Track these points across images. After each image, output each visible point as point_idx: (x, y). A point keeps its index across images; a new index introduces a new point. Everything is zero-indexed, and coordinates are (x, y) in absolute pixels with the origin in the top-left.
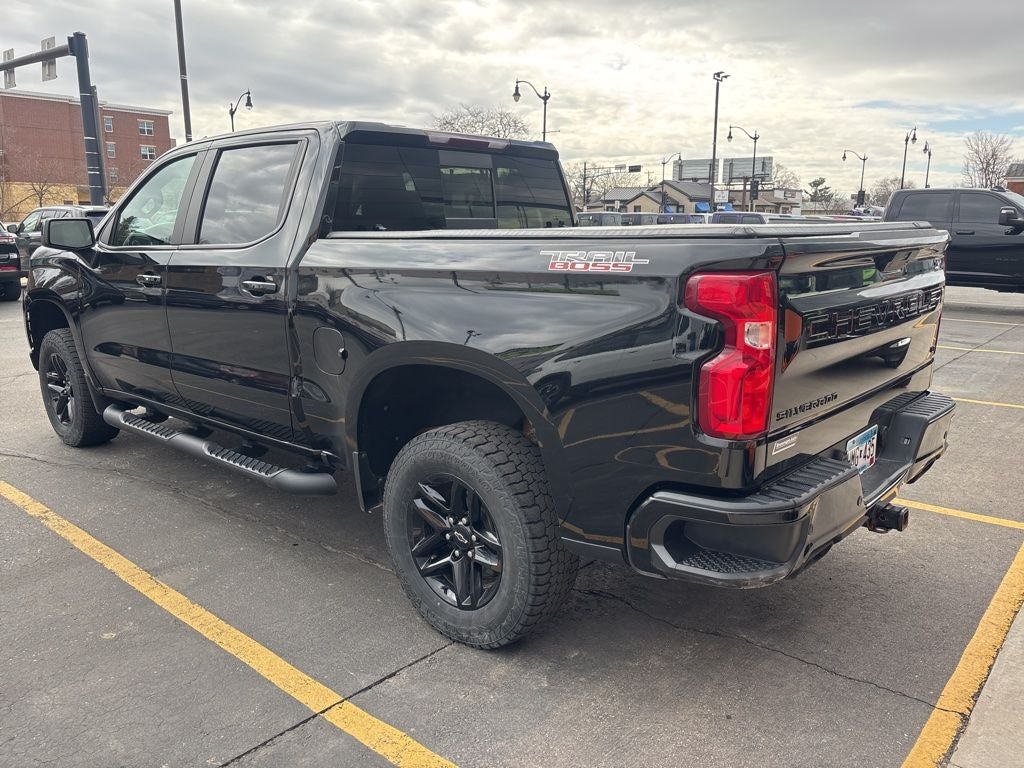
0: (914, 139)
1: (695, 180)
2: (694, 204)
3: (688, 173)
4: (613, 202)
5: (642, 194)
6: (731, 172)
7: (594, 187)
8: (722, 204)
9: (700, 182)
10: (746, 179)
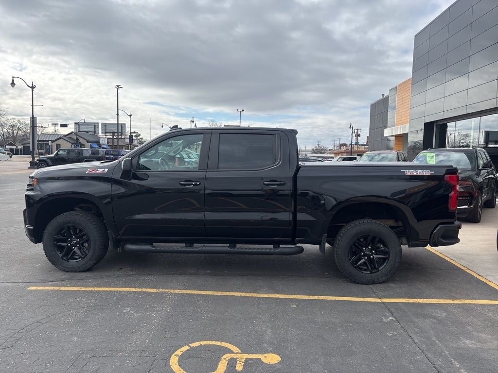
0: (193, 121)
1: (87, 132)
2: (89, 144)
3: (83, 128)
4: (48, 141)
5: (61, 138)
6: (105, 129)
7: (20, 132)
8: (104, 144)
9: (89, 133)
10: (114, 133)
